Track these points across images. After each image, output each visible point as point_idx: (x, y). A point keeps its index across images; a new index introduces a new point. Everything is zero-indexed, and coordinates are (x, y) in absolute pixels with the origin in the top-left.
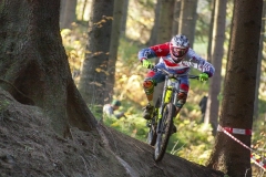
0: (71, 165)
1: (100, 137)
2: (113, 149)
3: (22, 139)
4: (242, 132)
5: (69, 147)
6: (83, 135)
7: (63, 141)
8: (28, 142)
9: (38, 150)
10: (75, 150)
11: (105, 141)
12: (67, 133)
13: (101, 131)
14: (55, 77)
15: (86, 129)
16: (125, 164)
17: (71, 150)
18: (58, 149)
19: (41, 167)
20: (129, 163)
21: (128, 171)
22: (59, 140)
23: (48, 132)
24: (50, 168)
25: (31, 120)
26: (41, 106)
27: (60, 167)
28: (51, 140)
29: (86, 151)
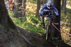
0: (10, 39)
1: (17, 31)
2: (21, 33)
5: (9, 34)
7: (7, 33)
10: (11, 35)
11: (19, 31)
12: (8, 30)
13: (18, 29)
14: (4, 16)
15: (13, 29)
16: (24, 38)
17: (9, 35)
18: (6, 35)
19: (1, 41)
20: (26, 37)
22: (6, 33)
23: (3, 31)
28: (4, 33)
29: (14, 35)
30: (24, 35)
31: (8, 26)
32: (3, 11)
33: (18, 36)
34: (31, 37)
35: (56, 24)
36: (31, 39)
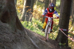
0: (16, 40)
1: (25, 32)
2: (28, 35)
3: (3, 33)
4: (66, 30)
6: (20, 31)
7: (15, 34)
8: (4, 34)
9: (7, 36)
10: (18, 36)
13: (25, 31)
14: (13, 16)
15: (21, 30)
16: (32, 40)
17: (17, 36)
18: (13, 36)
19: (8, 41)
20: (33, 40)
21: (32, 42)
22: (13, 33)
23: (10, 31)
24: (10, 41)
26: (9, 24)
27: (13, 41)
28: (11, 33)
29: (21, 36)
30: (31, 38)
31: (16, 26)
32: (12, 10)
34: (38, 41)
35: (64, 30)
36: (38, 42)
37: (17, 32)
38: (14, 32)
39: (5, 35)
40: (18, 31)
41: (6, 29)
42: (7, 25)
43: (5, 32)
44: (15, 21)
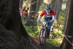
0: (20, 48)
1: (29, 40)
2: (33, 43)
3: (7, 40)
7: (19, 41)
9: (11, 44)
10: (22, 43)
11: (31, 41)
12: (20, 38)
13: (30, 38)
14: (17, 23)
18: (17, 43)
20: (37, 47)
23: (15, 38)
25: (10, 35)
28: (15, 41)
29: (25, 44)
30: (35, 45)
32: (17, 17)
33: (29, 45)
37: (21, 40)
38: (18, 40)
39: (9, 42)
40: (23, 38)
41: (10, 36)
42: (12, 32)
43: (9, 40)
44: (20, 28)
